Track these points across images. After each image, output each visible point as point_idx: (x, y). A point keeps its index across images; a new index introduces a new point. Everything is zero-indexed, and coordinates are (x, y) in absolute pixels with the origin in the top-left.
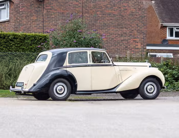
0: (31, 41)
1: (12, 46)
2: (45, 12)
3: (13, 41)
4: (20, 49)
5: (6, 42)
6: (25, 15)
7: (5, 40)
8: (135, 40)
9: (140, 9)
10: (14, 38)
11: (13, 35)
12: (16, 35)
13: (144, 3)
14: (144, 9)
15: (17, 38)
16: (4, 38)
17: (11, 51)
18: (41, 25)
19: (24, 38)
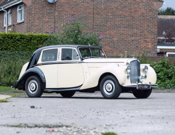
0: (38, 41)
1: (19, 46)
2: (57, 14)
3: (20, 41)
4: (26, 48)
5: (13, 42)
6: (37, 16)
7: (12, 40)
8: (146, 39)
9: (150, 11)
10: (21, 38)
11: (20, 35)
12: (23, 36)
13: (155, 5)
14: (155, 10)
15: (24, 39)
16: (12, 38)
17: (18, 51)
18: (53, 26)
19: (31, 38)
